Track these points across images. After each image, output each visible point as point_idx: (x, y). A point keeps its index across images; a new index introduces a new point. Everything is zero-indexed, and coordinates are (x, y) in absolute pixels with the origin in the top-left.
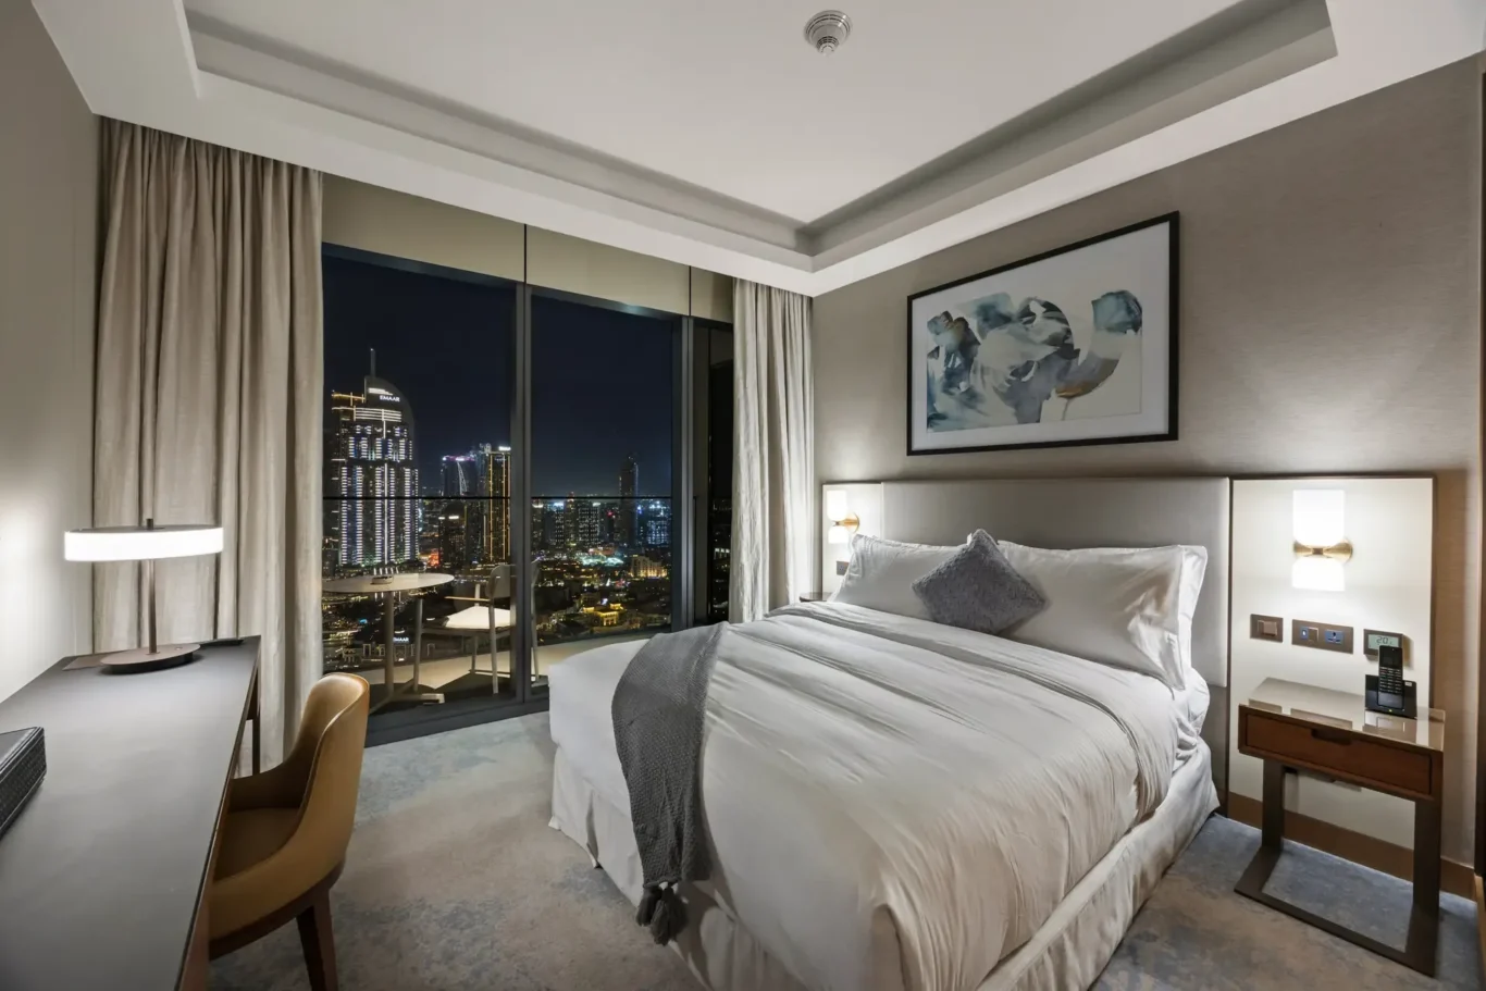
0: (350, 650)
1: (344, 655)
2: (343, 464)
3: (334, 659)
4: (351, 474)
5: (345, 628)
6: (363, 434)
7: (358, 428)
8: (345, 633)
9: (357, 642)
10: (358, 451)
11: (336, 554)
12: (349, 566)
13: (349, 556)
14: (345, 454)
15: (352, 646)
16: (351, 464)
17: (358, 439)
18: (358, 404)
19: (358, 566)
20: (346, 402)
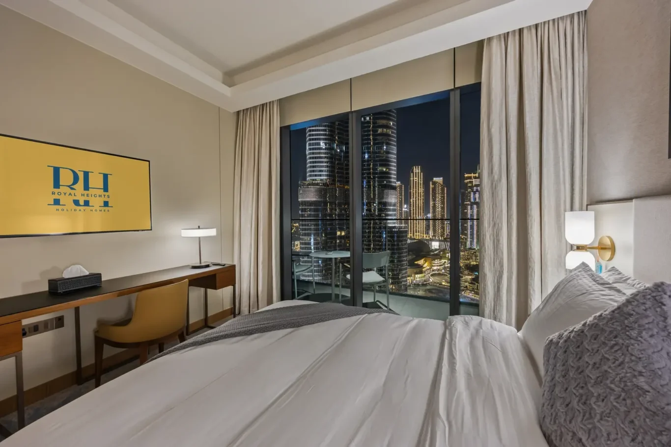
0: (470, 285)
1: (468, 286)
2: (468, 205)
3: (464, 287)
4: (472, 208)
5: (469, 275)
6: (477, 191)
7: (475, 189)
8: (469, 277)
9: (474, 282)
10: (475, 199)
11: (466, 243)
12: (470, 249)
13: (471, 244)
14: (470, 200)
15: (471, 283)
16: (472, 204)
17: (475, 193)
18: (475, 178)
19: (474, 249)
20: (470, 178)
